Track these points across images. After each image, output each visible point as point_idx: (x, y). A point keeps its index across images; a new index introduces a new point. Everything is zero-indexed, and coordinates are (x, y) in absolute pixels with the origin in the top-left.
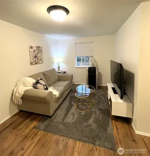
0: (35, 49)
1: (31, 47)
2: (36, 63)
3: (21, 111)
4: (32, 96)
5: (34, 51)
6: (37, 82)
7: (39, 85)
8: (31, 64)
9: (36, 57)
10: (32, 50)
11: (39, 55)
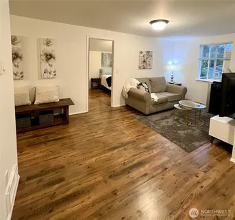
0: (145, 53)
1: (141, 53)
2: (144, 68)
3: (127, 105)
4: (134, 93)
5: (143, 56)
6: (141, 84)
7: (141, 87)
8: (140, 68)
9: (144, 61)
10: (142, 55)
11: (148, 60)
